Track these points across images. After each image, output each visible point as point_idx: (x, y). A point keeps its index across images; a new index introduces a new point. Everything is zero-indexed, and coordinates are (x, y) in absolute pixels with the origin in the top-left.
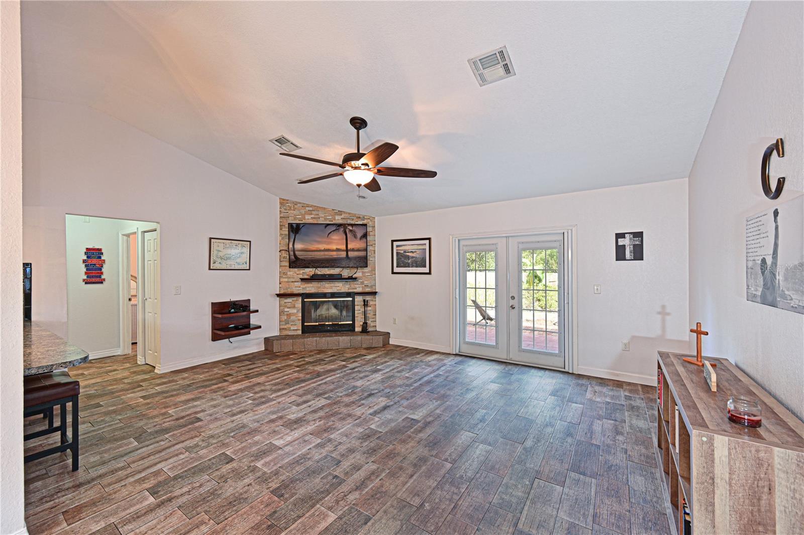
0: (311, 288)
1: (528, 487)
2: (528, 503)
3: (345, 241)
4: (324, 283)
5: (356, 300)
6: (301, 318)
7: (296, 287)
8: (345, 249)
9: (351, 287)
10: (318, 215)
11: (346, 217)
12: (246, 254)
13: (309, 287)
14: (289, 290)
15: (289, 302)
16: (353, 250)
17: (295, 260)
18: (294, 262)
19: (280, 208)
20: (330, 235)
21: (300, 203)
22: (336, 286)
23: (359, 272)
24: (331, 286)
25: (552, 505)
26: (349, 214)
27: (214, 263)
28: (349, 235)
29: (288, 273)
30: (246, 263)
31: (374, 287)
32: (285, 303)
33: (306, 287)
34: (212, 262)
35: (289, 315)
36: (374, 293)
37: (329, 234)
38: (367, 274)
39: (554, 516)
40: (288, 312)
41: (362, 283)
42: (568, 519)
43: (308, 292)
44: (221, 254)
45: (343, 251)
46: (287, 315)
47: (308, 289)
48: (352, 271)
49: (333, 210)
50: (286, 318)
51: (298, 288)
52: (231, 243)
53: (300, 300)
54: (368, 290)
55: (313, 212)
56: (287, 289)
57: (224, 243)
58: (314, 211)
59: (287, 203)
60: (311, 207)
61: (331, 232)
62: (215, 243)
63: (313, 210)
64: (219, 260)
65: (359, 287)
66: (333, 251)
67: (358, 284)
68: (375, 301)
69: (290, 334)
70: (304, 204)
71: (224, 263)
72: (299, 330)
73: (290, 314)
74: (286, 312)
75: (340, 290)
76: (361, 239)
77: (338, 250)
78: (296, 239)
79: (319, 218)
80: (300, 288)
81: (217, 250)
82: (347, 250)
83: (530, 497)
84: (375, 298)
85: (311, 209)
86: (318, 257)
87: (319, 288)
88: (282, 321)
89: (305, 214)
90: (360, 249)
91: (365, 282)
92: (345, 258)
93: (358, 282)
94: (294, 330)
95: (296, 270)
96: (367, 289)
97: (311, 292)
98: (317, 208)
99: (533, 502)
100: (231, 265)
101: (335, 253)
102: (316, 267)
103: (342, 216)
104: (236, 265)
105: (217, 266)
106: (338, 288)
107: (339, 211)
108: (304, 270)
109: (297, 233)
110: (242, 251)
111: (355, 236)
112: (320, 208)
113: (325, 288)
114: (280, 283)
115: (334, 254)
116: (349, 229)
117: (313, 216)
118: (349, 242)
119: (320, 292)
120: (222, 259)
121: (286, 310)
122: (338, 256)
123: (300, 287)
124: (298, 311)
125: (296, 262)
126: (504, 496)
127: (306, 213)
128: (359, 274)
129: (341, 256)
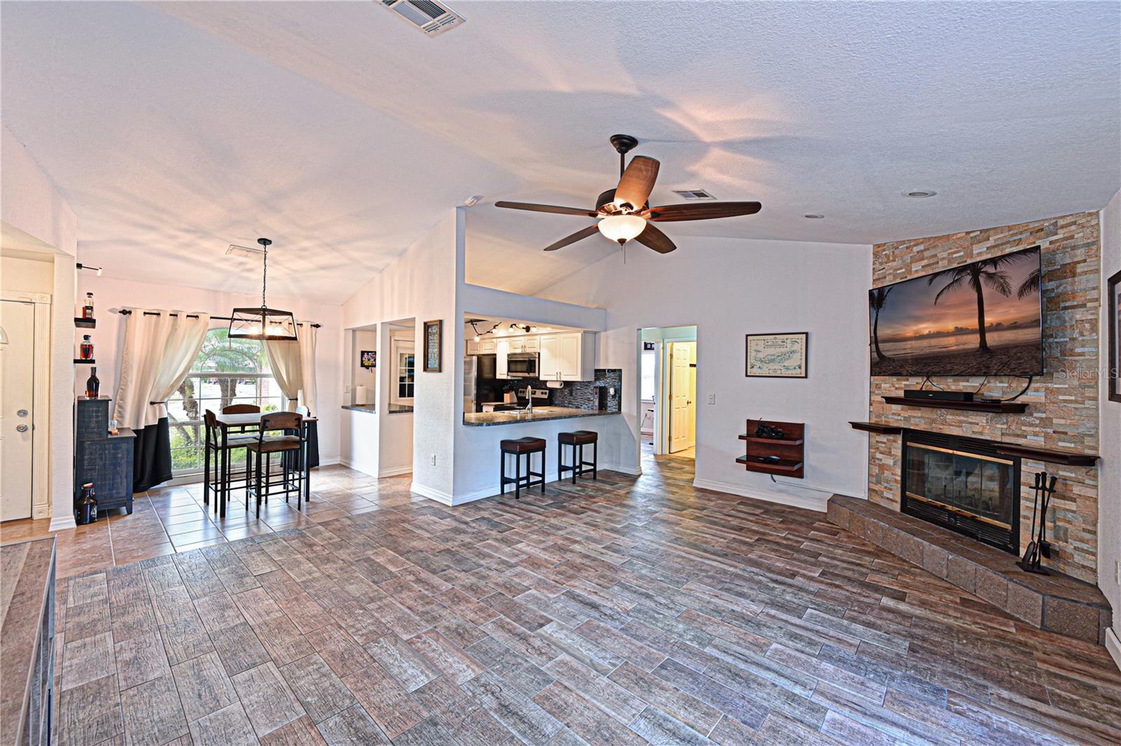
0: (919, 419)
1: (302, 697)
2: (284, 684)
3: (976, 306)
4: (943, 410)
5: (1023, 467)
6: (899, 478)
7: (893, 414)
8: (977, 327)
9: (1009, 428)
10: (935, 256)
11: (999, 242)
12: (799, 354)
13: (915, 417)
14: (883, 418)
15: (882, 443)
16: (998, 327)
17: (878, 360)
18: (877, 363)
19: (874, 264)
20: (941, 297)
21: (903, 242)
22: (970, 423)
23: (1037, 390)
24: (961, 422)
25: (255, 706)
26: (1010, 228)
27: (753, 367)
28: (986, 291)
29: (883, 385)
30: (800, 368)
31: (1088, 441)
32: (877, 442)
33: (910, 417)
34: (749, 367)
35: (882, 467)
36: (1089, 462)
37: (938, 295)
38: (1061, 397)
39: (243, 698)
40: (881, 460)
41: (1046, 422)
42: (225, 709)
43: (912, 428)
44: (761, 355)
45: (972, 332)
46: (880, 466)
47: (913, 421)
48: (1014, 385)
49: (968, 233)
50: (877, 471)
51: (896, 417)
52: (775, 339)
53: (900, 442)
54: (1064, 446)
55: (926, 254)
56: (879, 416)
57: (764, 340)
58: (928, 249)
59: (884, 250)
60: (922, 243)
61: (942, 291)
62: (752, 342)
63: (925, 250)
64: (758, 364)
65: (1036, 434)
66: (948, 334)
67: (1031, 425)
68: (1096, 487)
69: (882, 504)
70: (910, 241)
71: (765, 368)
72: (896, 502)
73: (884, 465)
74: (878, 459)
75: (981, 433)
76: (1021, 293)
77: (959, 331)
78: (879, 317)
79: (938, 263)
80: (899, 418)
81: (755, 350)
82: (982, 330)
83: (288, 691)
84: (1095, 477)
85: (921, 247)
86: (918, 352)
87: (934, 421)
88: (873, 476)
89: (911, 263)
90: (1020, 322)
91: (1055, 421)
92: (978, 350)
93: (1030, 419)
94: (888, 498)
95: (894, 379)
96: (1061, 444)
97: (917, 428)
98: (933, 242)
99: (280, 689)
100: (775, 370)
101: (952, 340)
102: (929, 376)
103: (991, 242)
104: (783, 370)
105: (756, 371)
106: (977, 429)
107: (981, 231)
108: (908, 380)
109: (881, 307)
110: (793, 349)
111: (1004, 290)
112: (939, 238)
113: (945, 422)
114: (871, 404)
115: (951, 343)
116: (986, 273)
117: (925, 262)
118: (986, 308)
119: (934, 431)
120: (762, 361)
121: (878, 456)
122: (961, 347)
123: (899, 415)
124: (895, 463)
125: (881, 365)
126: (315, 667)
127: (914, 260)
128: (1035, 394)
129: (966, 347)
